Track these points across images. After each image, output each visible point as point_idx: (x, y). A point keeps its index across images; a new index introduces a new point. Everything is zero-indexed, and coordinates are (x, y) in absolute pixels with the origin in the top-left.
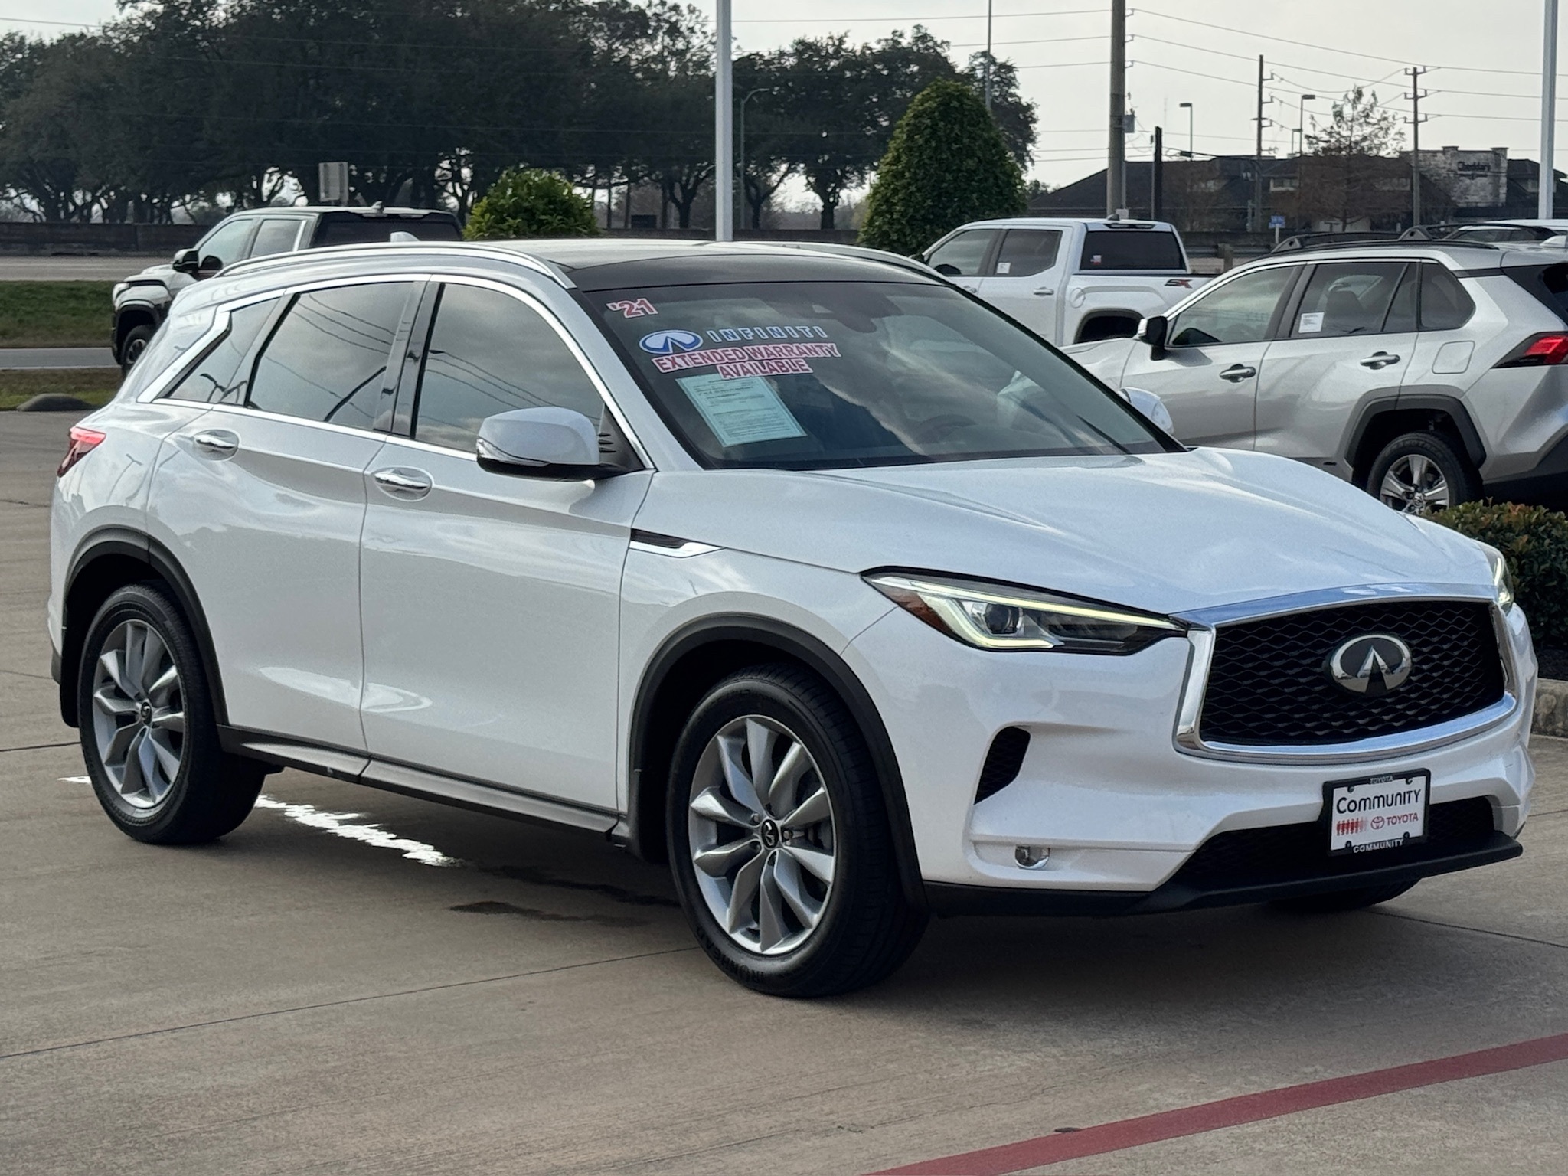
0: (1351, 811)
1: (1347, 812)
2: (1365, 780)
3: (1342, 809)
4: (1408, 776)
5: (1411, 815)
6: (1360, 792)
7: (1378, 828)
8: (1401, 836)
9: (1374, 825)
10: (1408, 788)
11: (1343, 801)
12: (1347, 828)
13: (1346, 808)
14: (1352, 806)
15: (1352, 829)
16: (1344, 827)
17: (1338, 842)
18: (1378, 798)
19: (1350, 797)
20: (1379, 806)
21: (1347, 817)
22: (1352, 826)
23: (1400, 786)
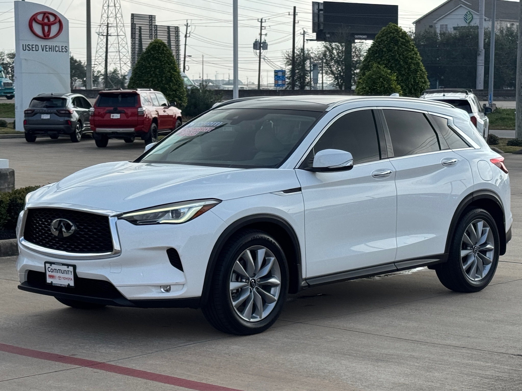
4: (68, 265)
6: (54, 267)
16: (50, 276)
18: (60, 270)
21: (50, 273)
23: (65, 268)
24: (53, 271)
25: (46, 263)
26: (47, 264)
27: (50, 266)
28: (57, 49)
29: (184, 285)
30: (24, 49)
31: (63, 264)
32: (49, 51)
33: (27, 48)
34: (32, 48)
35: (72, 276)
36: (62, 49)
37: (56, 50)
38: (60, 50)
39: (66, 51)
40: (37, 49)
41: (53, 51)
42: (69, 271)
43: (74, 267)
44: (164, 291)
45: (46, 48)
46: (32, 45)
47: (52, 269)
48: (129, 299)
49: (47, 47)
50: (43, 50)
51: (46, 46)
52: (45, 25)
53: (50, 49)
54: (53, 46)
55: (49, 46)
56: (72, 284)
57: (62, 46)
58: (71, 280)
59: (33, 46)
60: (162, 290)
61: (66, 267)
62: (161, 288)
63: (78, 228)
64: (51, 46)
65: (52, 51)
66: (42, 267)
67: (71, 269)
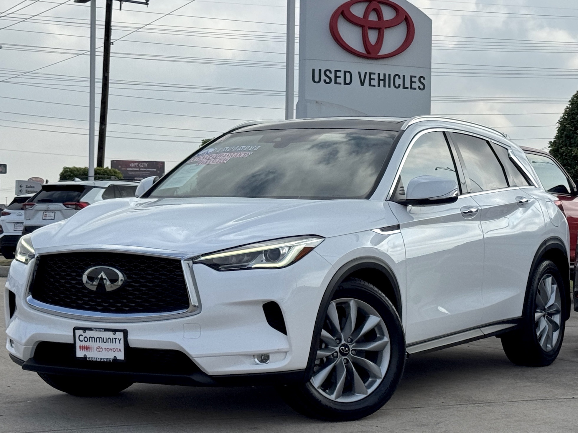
0: (86, 342)
1: (84, 341)
2: (90, 329)
3: (81, 340)
4: (115, 331)
5: (117, 349)
6: (89, 334)
7: (99, 351)
8: (113, 358)
9: (98, 350)
10: (114, 336)
11: (81, 336)
12: (85, 349)
13: (83, 340)
14: (86, 339)
15: (87, 350)
16: (82, 348)
17: (80, 354)
19: (85, 335)
20: (99, 342)
21: (83, 344)
22: (87, 348)
24: (87, 339)
25: (75, 329)
26: (76, 331)
27: (82, 333)
28: (399, 81)
29: (286, 352)
30: (317, 79)
31: (106, 330)
32: (379, 86)
33: (323, 77)
34: (336, 77)
35: (121, 346)
36: (412, 82)
37: (397, 85)
38: (408, 84)
39: (422, 87)
40: (348, 81)
41: (389, 86)
42: (115, 339)
43: (125, 333)
44: (258, 362)
45: (370, 79)
46: (336, 71)
47: (86, 337)
48: (211, 374)
49: (373, 76)
50: (362, 84)
51: (370, 74)
52: (370, 28)
53: (382, 83)
54: (390, 75)
55: (379, 74)
56: (121, 356)
57: (412, 77)
58: (120, 350)
59: (338, 74)
60: (256, 360)
61: (111, 333)
62: (254, 358)
63: (129, 277)
64: (385, 75)
65: (385, 86)
66: (68, 336)
67: (120, 335)
